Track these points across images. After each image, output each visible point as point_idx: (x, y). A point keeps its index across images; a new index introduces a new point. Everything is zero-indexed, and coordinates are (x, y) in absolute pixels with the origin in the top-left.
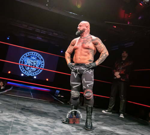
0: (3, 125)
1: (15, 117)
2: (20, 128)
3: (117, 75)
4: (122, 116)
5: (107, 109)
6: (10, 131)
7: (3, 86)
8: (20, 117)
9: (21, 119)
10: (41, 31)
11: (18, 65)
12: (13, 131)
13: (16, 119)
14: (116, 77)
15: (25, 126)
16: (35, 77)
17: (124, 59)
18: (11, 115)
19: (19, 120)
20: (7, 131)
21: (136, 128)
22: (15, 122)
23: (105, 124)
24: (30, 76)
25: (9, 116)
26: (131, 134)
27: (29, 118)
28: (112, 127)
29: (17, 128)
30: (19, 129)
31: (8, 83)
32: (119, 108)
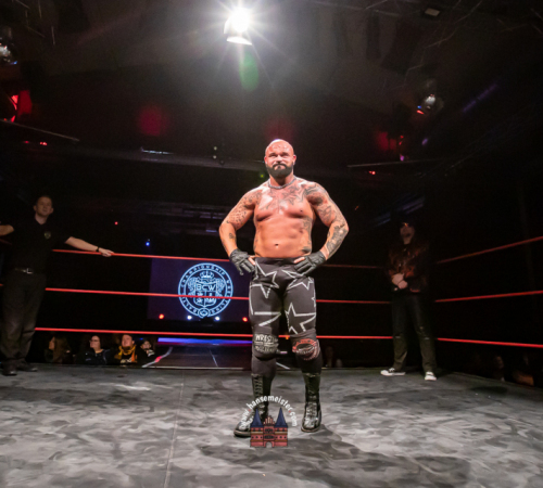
0: (155, 440)
1: (180, 418)
2: (192, 443)
3: (399, 281)
4: (430, 376)
5: (391, 366)
6: (172, 453)
7: (151, 348)
8: (191, 416)
9: (194, 420)
10: (212, 215)
11: (177, 298)
12: (178, 452)
13: (182, 422)
14: (397, 286)
15: (204, 437)
16: (218, 319)
17: (407, 241)
18: (172, 413)
19: (190, 422)
20: (164, 453)
21: (469, 400)
22: (182, 428)
23: (391, 404)
24: (206, 317)
25: (168, 417)
26: (460, 419)
27: (211, 416)
28: (410, 409)
29: (186, 444)
30: (191, 446)
31: (160, 340)
32: (421, 358)
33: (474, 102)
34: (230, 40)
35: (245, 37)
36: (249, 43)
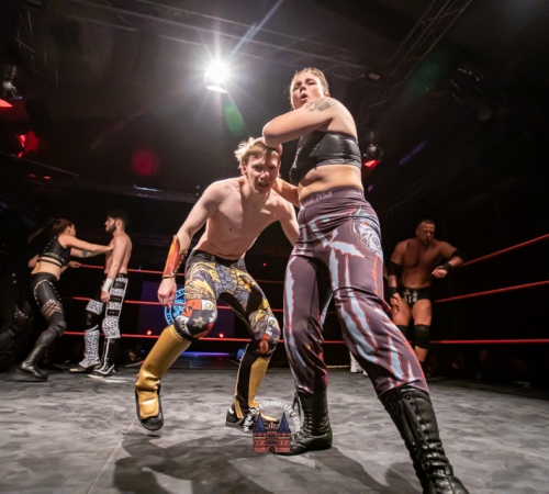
33: (408, 157)
34: (209, 88)
35: (222, 87)
36: (225, 92)
